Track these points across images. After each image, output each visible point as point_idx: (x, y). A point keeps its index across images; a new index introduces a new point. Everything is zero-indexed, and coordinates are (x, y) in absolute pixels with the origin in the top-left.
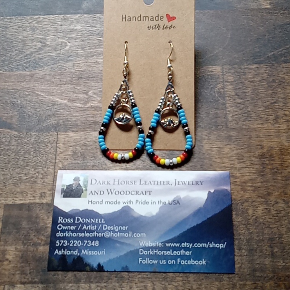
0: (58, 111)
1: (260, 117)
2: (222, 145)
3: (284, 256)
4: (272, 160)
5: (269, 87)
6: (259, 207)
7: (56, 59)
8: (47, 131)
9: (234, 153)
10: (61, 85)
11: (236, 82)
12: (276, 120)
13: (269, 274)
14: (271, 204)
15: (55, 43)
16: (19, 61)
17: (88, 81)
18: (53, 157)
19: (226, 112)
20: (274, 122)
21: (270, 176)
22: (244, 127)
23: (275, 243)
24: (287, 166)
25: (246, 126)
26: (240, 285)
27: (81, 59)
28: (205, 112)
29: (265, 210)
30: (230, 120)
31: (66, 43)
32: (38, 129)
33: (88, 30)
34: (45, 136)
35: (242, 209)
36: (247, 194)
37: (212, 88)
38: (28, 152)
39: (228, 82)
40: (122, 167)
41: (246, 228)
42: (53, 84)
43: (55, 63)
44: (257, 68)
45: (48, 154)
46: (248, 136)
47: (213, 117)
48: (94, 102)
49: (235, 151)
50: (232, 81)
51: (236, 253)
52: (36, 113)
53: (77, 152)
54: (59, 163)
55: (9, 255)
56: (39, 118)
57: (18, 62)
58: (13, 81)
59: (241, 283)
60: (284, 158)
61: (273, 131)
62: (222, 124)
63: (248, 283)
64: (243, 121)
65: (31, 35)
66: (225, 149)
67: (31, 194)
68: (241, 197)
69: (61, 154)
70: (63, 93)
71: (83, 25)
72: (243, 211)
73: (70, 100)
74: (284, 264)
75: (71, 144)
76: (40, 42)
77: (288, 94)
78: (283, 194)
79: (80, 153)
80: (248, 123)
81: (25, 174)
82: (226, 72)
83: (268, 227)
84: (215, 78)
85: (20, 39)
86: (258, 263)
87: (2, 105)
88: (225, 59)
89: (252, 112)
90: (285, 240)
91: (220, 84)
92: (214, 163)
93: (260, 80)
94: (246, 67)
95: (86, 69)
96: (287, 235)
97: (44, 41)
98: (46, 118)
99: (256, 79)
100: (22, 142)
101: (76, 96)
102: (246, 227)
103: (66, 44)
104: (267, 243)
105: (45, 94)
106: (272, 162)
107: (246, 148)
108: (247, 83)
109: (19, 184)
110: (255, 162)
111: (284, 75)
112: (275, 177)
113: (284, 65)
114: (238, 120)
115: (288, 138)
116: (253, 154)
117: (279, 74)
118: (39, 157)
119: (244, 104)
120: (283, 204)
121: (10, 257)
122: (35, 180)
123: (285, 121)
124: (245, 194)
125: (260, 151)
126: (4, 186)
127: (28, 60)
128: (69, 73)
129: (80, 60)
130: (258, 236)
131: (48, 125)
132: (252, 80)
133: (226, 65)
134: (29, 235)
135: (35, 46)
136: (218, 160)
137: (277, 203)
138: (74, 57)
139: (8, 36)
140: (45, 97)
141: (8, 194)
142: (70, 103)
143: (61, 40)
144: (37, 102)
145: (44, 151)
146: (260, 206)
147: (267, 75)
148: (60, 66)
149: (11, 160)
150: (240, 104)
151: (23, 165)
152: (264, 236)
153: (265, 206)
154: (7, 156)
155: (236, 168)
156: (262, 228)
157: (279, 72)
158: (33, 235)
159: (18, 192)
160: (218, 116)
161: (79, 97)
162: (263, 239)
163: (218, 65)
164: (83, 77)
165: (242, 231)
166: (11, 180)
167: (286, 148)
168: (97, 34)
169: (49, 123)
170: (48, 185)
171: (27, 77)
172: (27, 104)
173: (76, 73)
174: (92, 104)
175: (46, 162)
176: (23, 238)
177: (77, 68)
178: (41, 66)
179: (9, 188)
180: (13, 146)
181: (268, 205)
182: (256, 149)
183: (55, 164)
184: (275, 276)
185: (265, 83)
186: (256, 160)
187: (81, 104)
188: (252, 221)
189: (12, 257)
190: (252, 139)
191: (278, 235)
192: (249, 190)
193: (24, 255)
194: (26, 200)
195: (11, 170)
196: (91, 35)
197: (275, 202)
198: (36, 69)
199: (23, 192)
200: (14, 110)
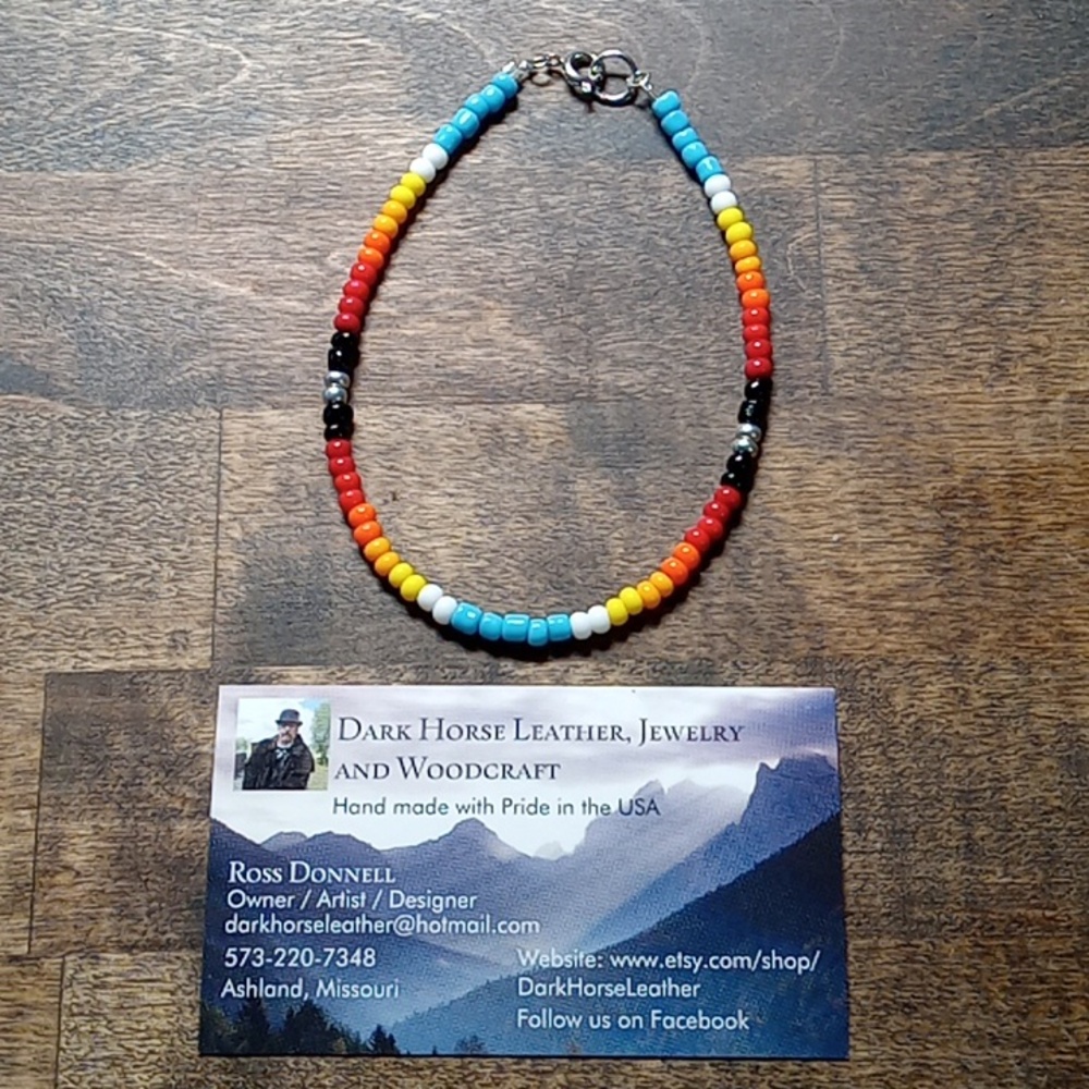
0: (219, 326)
1: (947, 356)
2: (808, 460)
3: (1006, 851)
4: (980, 517)
5: (978, 238)
6: (930, 683)
7: (203, 121)
8: (181, 404)
9: (850, 489)
10: (223, 225)
11: (865, 220)
12: (1000, 366)
13: (955, 915)
14: (970, 674)
15: (196, 58)
16: (64, 131)
17: (323, 213)
18: (209, 501)
19: (824, 335)
20: (994, 375)
21: (972, 572)
22: (887, 392)
23: (977, 809)
24: (1033, 537)
25: (894, 389)
26: (859, 950)
27: (294, 125)
29: (952, 693)
30: (837, 368)
31: (236, 58)
32: (149, 395)
34: (176, 421)
35: (872, 689)
36: (889, 638)
37: (775, 242)
38: (117, 482)
39: (833, 220)
40: (455, 541)
41: (882, 758)
42: (196, 222)
43: (198, 140)
44: (938, 167)
45: (190, 491)
46: (901, 429)
49: (853, 482)
50: (848, 217)
51: (847, 844)
52: (139, 336)
53: (292, 483)
54: (231, 524)
55: (73, 851)
56: (150, 354)
58: (44, 208)
60: (1021, 508)
61: (988, 410)
62: (809, 383)
63: (884, 942)
64: (886, 372)
65: (105, 23)
66: (818, 474)
67: (137, 637)
68: (866, 650)
69: (235, 492)
70: (234, 258)
72: (873, 697)
73: (261, 285)
74: (1005, 880)
75: (272, 454)
76: (140, 53)
77: (1047, 269)
78: (1012, 637)
79: (303, 487)
80: (902, 376)
81: (113, 565)
82: (826, 180)
83: (958, 754)
84: (786, 202)
85: (64, 40)
86: (919, 878)
87: (12, 301)
88: (825, 128)
89: (918, 335)
90: (1014, 800)
91: (804, 229)
92: (778, 524)
93: (948, 214)
94: (900, 160)
95: (313, 164)
96: (1020, 782)
97: (156, 48)
98: (175, 354)
99: (934, 211)
100: (94, 445)
101: (282, 272)
102: (884, 753)
103: (235, 63)
104: (955, 808)
105: (169, 261)
106: (980, 523)
107: (892, 471)
108: (903, 226)
109: (93, 600)
110: (922, 523)
111: (1036, 195)
112: (988, 578)
113: (1037, 155)
114: (866, 367)
115: (1040, 435)
116: (915, 492)
117: (1017, 192)
118: (160, 503)
119: (888, 304)
120: (1012, 671)
121: (76, 859)
122: (148, 586)
123: (1032, 373)
124: (882, 636)
125: (942, 482)
126: (40, 608)
127: (97, 126)
128: (253, 181)
129: (293, 129)
130: (921, 785)
131: (186, 380)
132: (922, 212)
133: (827, 153)
134: (138, 781)
135: (123, 67)
136: (793, 517)
137: (993, 669)
138: (270, 116)
139: (18, 29)
140: (170, 274)
141: (56, 636)
142: (261, 298)
143: (219, 46)
144: (139, 294)
145: (175, 480)
146: (933, 679)
147: (973, 193)
148: (217, 150)
149: (57, 513)
150: (876, 306)
151: (102, 532)
152: (945, 786)
153: (950, 679)
154: (44, 498)
155: (854, 543)
156: (938, 757)
157: (1020, 181)
158: (153, 781)
159: (92, 630)
160: (796, 350)
161: (292, 274)
162: (938, 793)
163: (799, 153)
164: (303, 193)
165: (870, 769)
166: (64, 587)
167: (1030, 471)
168: (352, 23)
170: (195, 603)
171: (96, 192)
172: (104, 299)
173: (278, 178)
175: (185, 521)
176: (119, 793)
177: (281, 159)
178: (147, 150)
179: (58, 613)
180: (62, 458)
181: (962, 677)
182: (929, 474)
183: (217, 527)
184: (974, 920)
185: (966, 226)
186: (926, 515)
187: (301, 300)
188: (903, 733)
189: (84, 858)
190: (914, 436)
191: (991, 780)
192: (897, 625)
193: (127, 852)
194: (119, 660)
195: (61, 550)
196: (330, 28)
197: (986, 665)
198: (131, 161)
199: (109, 630)
200: (59, 321)
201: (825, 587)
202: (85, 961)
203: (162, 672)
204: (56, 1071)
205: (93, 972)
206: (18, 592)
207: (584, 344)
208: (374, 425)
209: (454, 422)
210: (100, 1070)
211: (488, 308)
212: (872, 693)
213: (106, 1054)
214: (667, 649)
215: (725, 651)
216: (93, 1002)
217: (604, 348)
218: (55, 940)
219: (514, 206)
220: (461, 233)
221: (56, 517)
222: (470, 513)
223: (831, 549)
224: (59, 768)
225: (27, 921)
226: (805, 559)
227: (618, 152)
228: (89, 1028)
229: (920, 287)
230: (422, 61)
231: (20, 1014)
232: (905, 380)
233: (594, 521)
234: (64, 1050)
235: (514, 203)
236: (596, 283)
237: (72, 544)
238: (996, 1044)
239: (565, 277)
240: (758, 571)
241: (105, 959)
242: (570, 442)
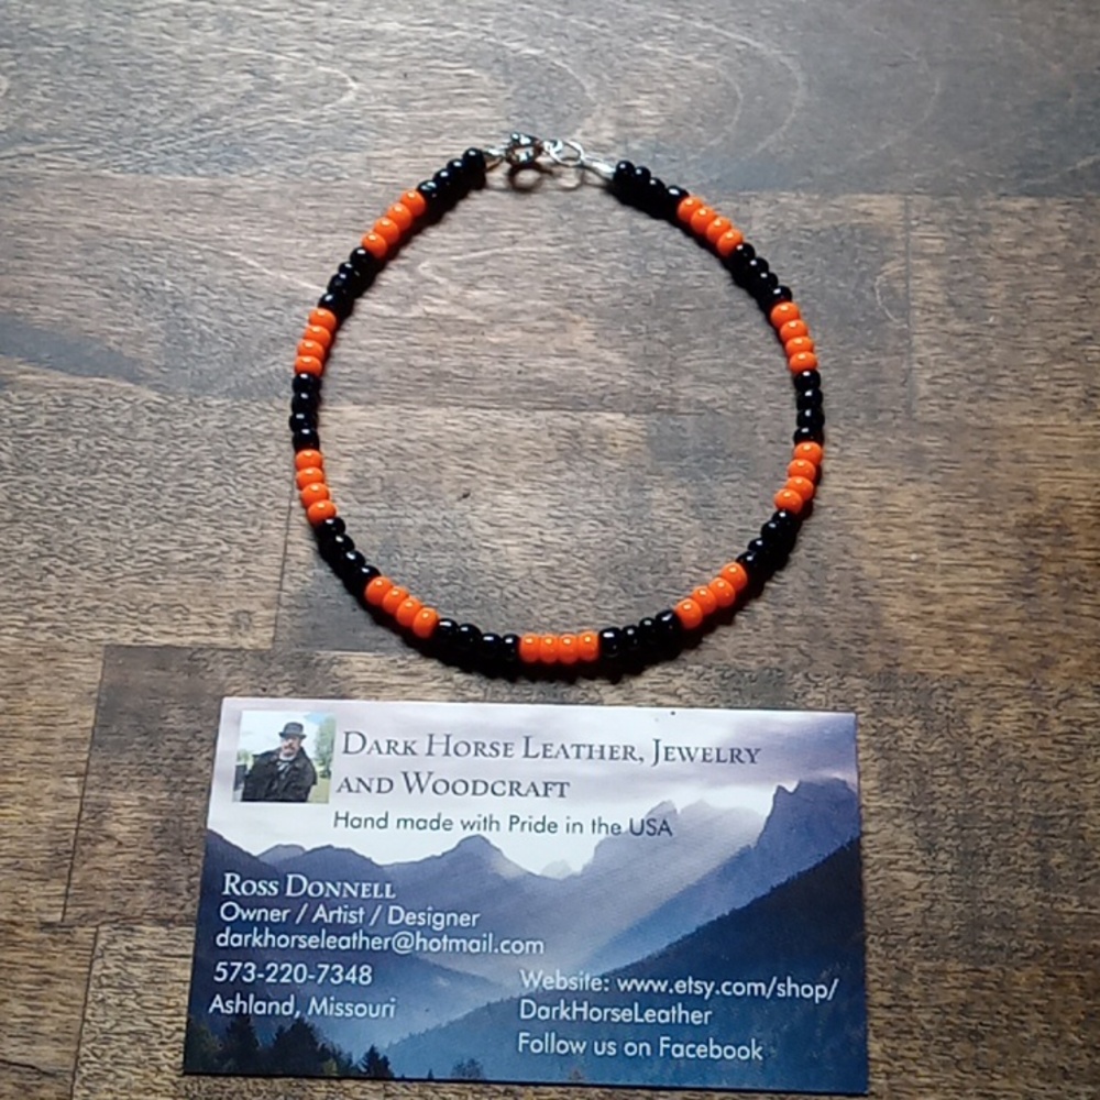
1: (1033, 389)
2: (889, 481)
3: (1084, 880)
4: (1063, 545)
5: (1070, 280)
6: (1008, 706)
7: (306, 136)
8: (263, 395)
9: (929, 511)
10: (318, 231)
11: (954, 257)
12: (1089, 401)
13: (1027, 942)
14: (1050, 700)
15: (304, 79)
16: (172, 139)
18: (283, 487)
19: (911, 364)
20: (1081, 410)
21: (1054, 599)
22: (972, 420)
23: (1053, 836)
25: (981, 418)
26: (923, 972)
27: (396, 144)
28: (833, 359)
29: (1030, 718)
30: (922, 395)
31: (343, 80)
32: (233, 385)
33: (424, 38)
34: (257, 411)
35: (946, 709)
36: (966, 659)
37: (864, 272)
38: (193, 465)
39: (924, 256)
40: (527, 540)
41: (956, 778)
42: (292, 228)
43: (301, 153)
44: (1030, 212)
45: (265, 478)
46: (985, 456)
47: (862, 380)
48: (436, 301)
49: (934, 505)
50: (938, 254)
51: (916, 863)
52: (227, 329)
53: (367, 475)
55: (117, 821)
56: (237, 346)
57: (170, 142)
58: (147, 207)
59: (927, 965)
61: (1074, 443)
62: (894, 408)
63: (951, 966)
64: (971, 401)
65: (220, 43)
66: (899, 494)
67: (200, 615)
68: (942, 669)
70: (327, 262)
71: (407, 17)
72: (948, 717)
74: (1081, 910)
75: (350, 447)
76: (251, 72)
78: (1094, 665)
79: (378, 481)
80: (987, 406)
81: (183, 544)
82: (917, 219)
83: (1035, 779)
84: (877, 238)
85: (179, 57)
86: (991, 902)
87: (107, 291)
88: (915, 171)
89: (1005, 367)
90: (1092, 828)
91: (893, 263)
92: (857, 542)
93: (1039, 256)
94: (991, 204)
97: (266, 68)
98: (261, 348)
99: (1024, 252)
100: (173, 429)
102: (957, 774)
103: (342, 85)
104: (1029, 833)
105: (262, 262)
106: (1064, 552)
107: (975, 496)
108: (993, 264)
109: (159, 576)
110: (1005, 549)
112: (1070, 606)
114: (951, 395)
116: (997, 518)
118: (234, 487)
119: (975, 337)
120: (1093, 700)
121: (119, 830)
122: (217, 566)
124: (959, 657)
125: (1025, 509)
126: (106, 581)
127: (204, 136)
128: (350, 192)
129: (395, 147)
130: (996, 808)
131: (270, 373)
132: (1013, 252)
133: (918, 193)
134: (189, 756)
135: (233, 84)
136: (873, 535)
137: (1073, 696)
138: (372, 134)
139: (134, 44)
140: (263, 274)
141: (119, 609)
143: (328, 70)
144: (231, 291)
145: (251, 467)
146: (1011, 702)
147: (1065, 237)
148: (318, 162)
149: (132, 492)
150: (963, 338)
151: (174, 511)
152: (1020, 810)
153: (1028, 703)
154: (121, 476)
155: (934, 564)
156: (1014, 780)
158: (204, 756)
159: (155, 605)
160: (881, 376)
162: (1013, 817)
163: (892, 192)
165: (943, 789)
166: (132, 562)
168: (458, 55)
169: (272, 368)
170: (261, 585)
171: (198, 196)
172: (196, 294)
173: (375, 191)
174: (428, 309)
175: (257, 505)
176: (169, 766)
177: (381, 173)
178: (250, 161)
179: (123, 587)
180: (141, 440)
181: (1040, 701)
182: (1011, 501)
183: (289, 513)
184: (1047, 949)
185: (1056, 268)
186: (1009, 540)
187: (389, 304)
188: (978, 755)
189: (128, 828)
190: (997, 464)
191: (1068, 807)
192: (975, 647)
193: (171, 824)
194: (181, 636)
195: (132, 527)
196: (437, 58)
197: (1067, 691)
198: (231, 169)
199: (173, 606)
200: (149, 312)
201: (902, 605)
202: (120, 932)
203: (223, 650)
204: (79, 1044)
205: (127, 944)
206: (86, 564)
207: (668, 359)
208: (453, 425)
209: (533, 426)
210: (124, 1044)
211: (574, 321)
212: (946, 713)
213: (133, 1028)
214: (737, 657)
215: (796, 663)
216: (124, 974)
217: (688, 364)
218: (91, 909)
219: (605, 228)
220: (551, 250)
221: (130, 495)
222: (544, 514)
223: (909, 569)
224: (110, 738)
225: (64, 887)
226: (882, 577)
227: (711, 182)
228: (117, 1001)
229: (1007, 322)
230: (524, 91)
231: (47, 982)
232: (991, 410)
233: (669, 528)
234: (89, 1021)
235: (606, 224)
236: (684, 303)
237: (144, 522)
238: (1066, 1079)
239: (652, 296)
240: (833, 586)
241: (140, 931)
242: (649, 451)
